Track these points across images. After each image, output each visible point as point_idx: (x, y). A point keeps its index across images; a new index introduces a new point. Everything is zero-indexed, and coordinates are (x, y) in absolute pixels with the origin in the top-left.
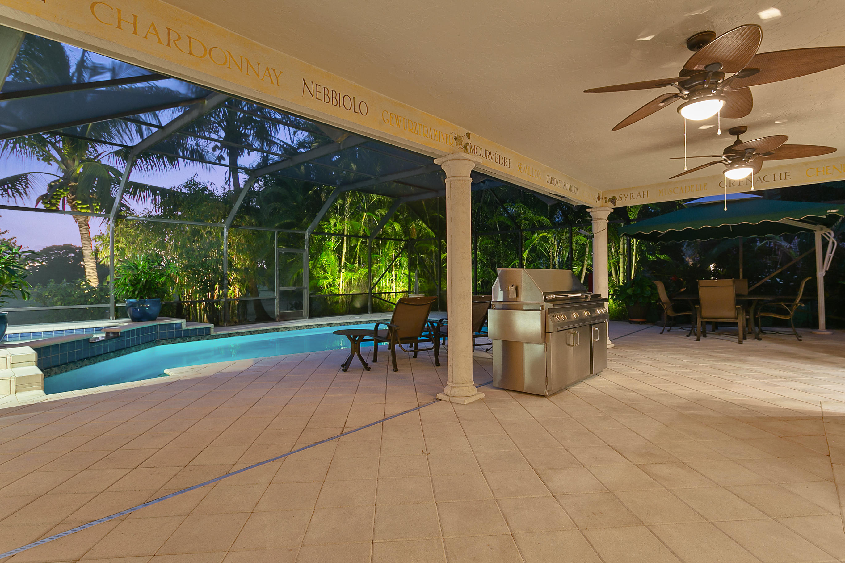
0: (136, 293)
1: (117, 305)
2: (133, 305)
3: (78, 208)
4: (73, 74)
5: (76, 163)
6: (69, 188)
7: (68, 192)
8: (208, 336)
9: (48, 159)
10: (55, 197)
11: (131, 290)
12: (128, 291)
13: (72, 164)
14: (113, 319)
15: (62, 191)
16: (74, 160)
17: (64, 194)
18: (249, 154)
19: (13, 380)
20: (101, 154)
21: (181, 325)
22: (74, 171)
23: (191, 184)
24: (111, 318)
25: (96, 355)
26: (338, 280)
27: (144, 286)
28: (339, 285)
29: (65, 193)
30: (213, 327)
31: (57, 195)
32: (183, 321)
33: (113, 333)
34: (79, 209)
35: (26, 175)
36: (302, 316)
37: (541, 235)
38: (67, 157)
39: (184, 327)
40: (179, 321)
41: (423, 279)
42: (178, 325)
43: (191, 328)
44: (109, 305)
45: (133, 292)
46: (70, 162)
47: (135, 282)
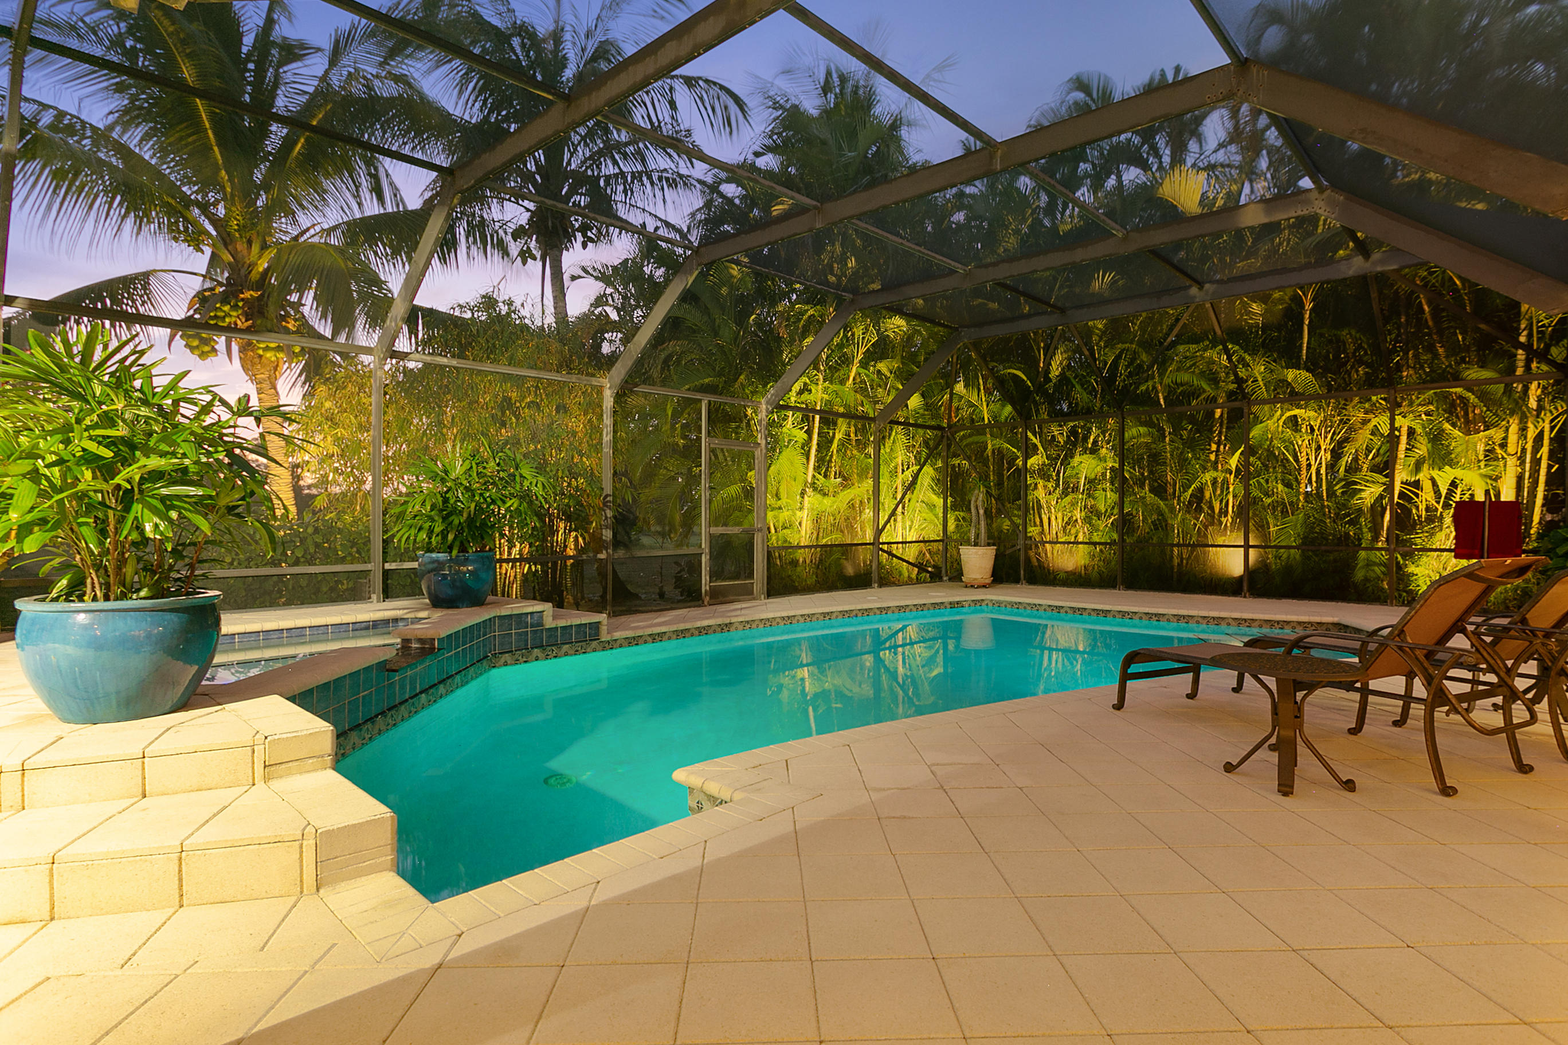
0: (451, 537)
1: (387, 566)
2: (440, 565)
3: (259, 348)
4: (249, 54)
5: (255, 248)
6: (240, 304)
7: (240, 312)
8: (594, 644)
9: (195, 240)
10: (212, 322)
11: (437, 530)
12: (431, 531)
13: (245, 252)
14: (378, 601)
15: (226, 308)
16: (250, 243)
17: (231, 316)
18: (584, 246)
19: (309, 843)
20: (308, 229)
21: (542, 617)
22: (252, 265)
23: (489, 302)
24: (374, 597)
25: (397, 702)
26: (799, 513)
27: (471, 520)
28: (800, 524)
29: (234, 314)
30: (605, 622)
31: (216, 317)
32: (547, 608)
33: (420, 641)
34: (261, 352)
35: (146, 276)
36: (752, 593)
37: (1288, 414)
38: (237, 235)
39: (549, 622)
40: (537, 607)
41: (962, 514)
42: (536, 616)
43: (562, 623)
44: (369, 567)
45: (444, 534)
46: (241, 246)
47: (446, 509)
